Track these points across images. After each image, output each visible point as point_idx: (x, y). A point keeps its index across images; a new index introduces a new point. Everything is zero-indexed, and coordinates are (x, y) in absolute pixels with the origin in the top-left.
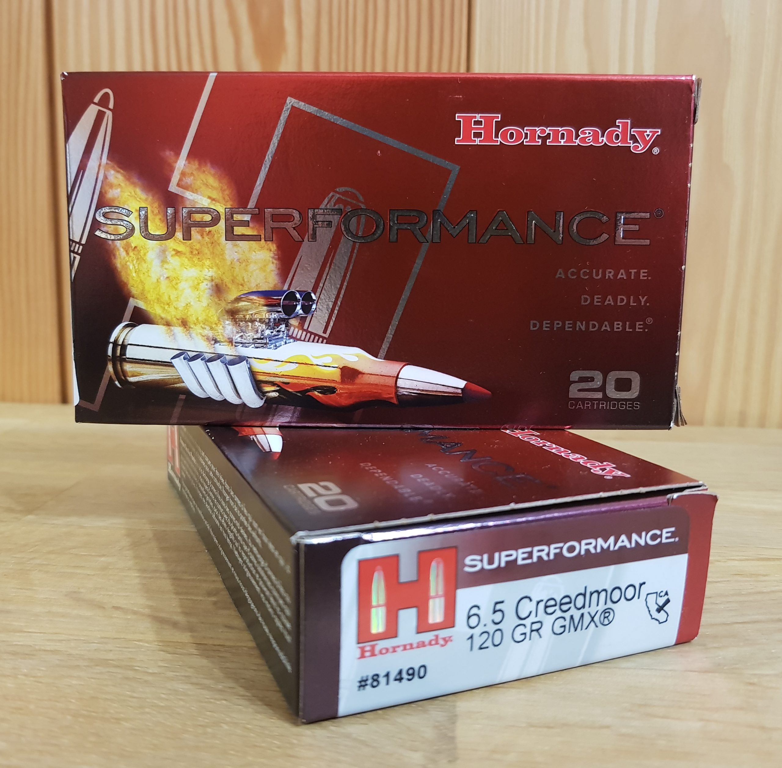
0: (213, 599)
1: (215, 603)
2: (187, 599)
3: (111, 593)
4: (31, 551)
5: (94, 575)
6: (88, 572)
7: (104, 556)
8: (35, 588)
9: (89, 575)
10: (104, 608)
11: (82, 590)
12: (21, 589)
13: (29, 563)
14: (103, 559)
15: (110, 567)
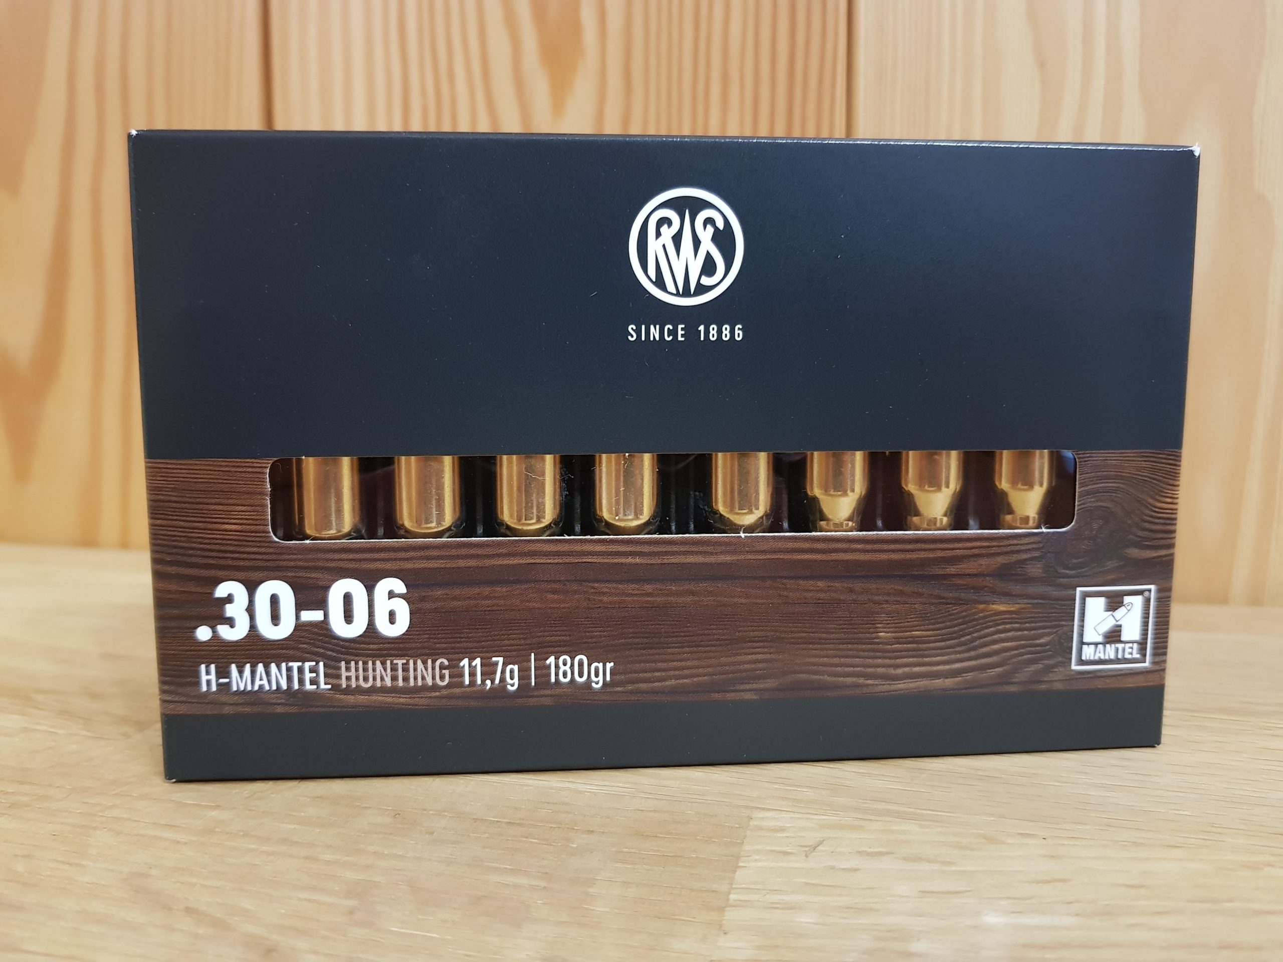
0: (351, 903)
1: (351, 912)
2: (309, 901)
3: (194, 880)
4: (114, 793)
5: (186, 843)
6: (182, 837)
7: (218, 807)
8: (84, 863)
9: (178, 842)
10: (170, 909)
11: (154, 872)
12: (63, 863)
13: (101, 814)
14: (214, 813)
15: (217, 830)
